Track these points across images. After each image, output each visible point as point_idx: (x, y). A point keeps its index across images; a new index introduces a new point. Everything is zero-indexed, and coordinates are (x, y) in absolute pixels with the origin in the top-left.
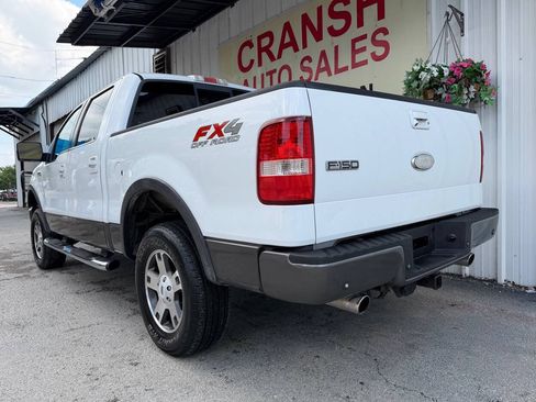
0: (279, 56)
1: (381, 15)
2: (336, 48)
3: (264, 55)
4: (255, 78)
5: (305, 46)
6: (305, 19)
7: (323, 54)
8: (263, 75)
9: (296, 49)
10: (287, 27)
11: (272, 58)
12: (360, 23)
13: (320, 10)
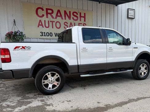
0: (56, 18)
1: (85, 21)
2: (75, 23)
3: (49, 15)
4: (45, 21)
5: (65, 19)
6: (65, 12)
7: (71, 23)
8: (48, 21)
9: (62, 19)
10: (59, 11)
11: (53, 17)
12: (80, 20)
13: (70, 12)
